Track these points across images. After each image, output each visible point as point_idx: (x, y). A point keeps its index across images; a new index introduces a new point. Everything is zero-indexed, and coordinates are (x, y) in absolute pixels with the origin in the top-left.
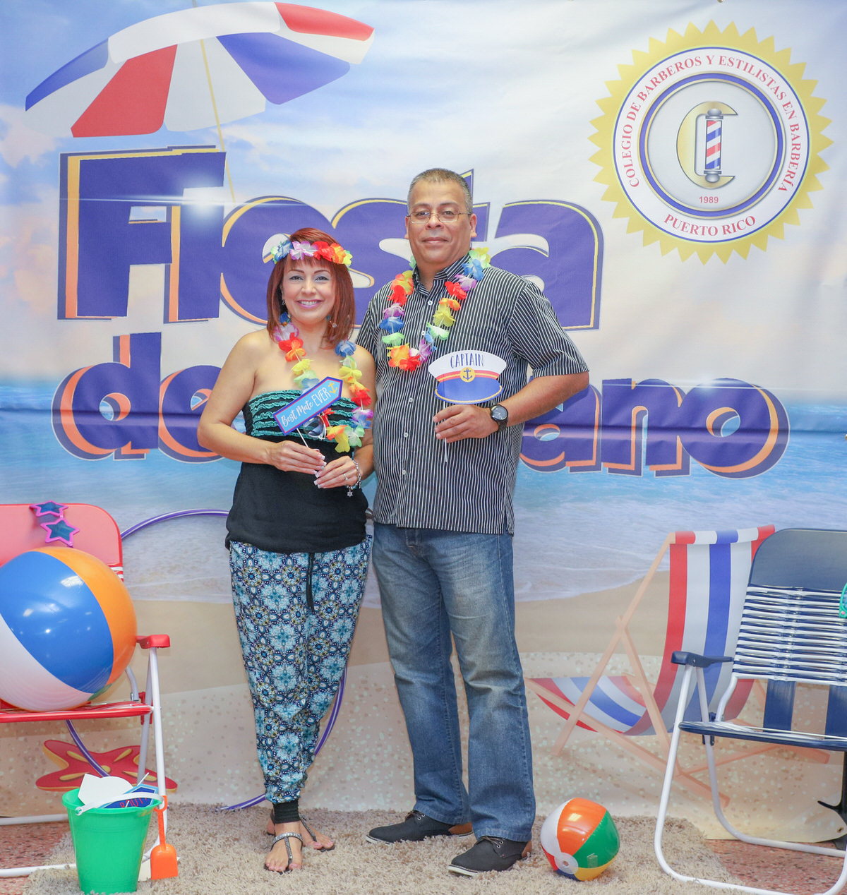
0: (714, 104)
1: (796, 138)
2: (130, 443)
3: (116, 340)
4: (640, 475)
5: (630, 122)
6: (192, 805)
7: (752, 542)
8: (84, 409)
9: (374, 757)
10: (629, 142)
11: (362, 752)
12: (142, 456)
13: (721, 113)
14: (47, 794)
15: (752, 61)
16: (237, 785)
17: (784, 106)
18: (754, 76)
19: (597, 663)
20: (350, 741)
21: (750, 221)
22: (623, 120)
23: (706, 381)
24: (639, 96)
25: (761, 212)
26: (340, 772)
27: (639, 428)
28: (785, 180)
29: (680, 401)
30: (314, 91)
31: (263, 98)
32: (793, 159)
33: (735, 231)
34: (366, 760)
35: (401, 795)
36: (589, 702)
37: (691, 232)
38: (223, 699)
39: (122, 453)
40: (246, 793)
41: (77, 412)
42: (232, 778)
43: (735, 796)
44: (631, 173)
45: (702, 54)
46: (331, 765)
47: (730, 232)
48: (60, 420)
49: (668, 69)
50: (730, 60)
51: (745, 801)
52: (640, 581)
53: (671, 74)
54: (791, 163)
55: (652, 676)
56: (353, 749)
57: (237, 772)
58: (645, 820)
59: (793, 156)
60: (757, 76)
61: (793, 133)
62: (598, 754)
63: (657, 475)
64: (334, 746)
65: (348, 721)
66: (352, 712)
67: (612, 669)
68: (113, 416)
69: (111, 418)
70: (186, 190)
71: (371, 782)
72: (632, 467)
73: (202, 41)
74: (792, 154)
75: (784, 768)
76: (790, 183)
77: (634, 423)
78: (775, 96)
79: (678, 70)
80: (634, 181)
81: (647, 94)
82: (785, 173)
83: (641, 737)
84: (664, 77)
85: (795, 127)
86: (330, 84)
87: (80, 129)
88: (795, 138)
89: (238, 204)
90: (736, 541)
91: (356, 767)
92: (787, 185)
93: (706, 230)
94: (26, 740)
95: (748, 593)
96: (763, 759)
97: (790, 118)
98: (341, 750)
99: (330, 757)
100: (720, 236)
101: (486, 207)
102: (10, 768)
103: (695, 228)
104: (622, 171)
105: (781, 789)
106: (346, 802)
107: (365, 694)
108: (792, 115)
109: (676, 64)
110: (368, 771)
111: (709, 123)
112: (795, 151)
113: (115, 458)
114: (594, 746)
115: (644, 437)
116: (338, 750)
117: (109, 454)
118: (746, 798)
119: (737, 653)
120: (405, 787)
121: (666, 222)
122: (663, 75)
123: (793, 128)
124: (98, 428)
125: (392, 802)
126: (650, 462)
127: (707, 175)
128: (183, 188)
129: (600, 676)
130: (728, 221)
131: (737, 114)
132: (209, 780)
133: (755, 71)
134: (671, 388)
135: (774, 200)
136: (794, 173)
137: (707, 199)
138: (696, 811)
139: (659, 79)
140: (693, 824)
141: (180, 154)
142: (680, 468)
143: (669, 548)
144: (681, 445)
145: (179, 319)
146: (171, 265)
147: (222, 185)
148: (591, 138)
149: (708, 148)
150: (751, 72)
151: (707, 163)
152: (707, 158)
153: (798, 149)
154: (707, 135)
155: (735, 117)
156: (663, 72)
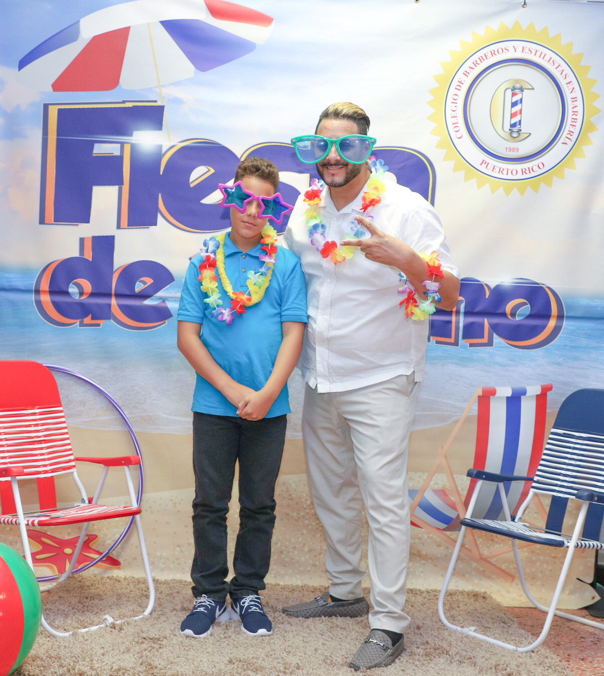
0: (517, 81)
2: (90, 315)
3: (82, 240)
4: (458, 346)
5: (457, 92)
6: (133, 577)
7: (537, 396)
8: (57, 290)
10: (456, 107)
12: (99, 325)
13: (522, 87)
15: (545, 51)
16: (164, 563)
17: (567, 84)
18: (546, 62)
19: (424, 480)
21: (541, 166)
22: (452, 91)
23: (507, 279)
24: (464, 73)
25: (549, 159)
27: (458, 313)
28: (566, 137)
29: (488, 294)
30: (229, 63)
32: (572, 122)
33: (530, 172)
35: (282, 572)
36: (418, 507)
37: (499, 173)
38: (155, 502)
39: (84, 323)
40: (171, 570)
41: (52, 292)
42: (161, 558)
43: (518, 575)
44: (457, 129)
45: (509, 45)
47: (526, 173)
48: (40, 298)
49: (485, 55)
50: (529, 50)
52: (456, 422)
53: (487, 58)
54: (571, 125)
55: (463, 489)
57: (164, 554)
58: (458, 592)
59: (573, 120)
60: (548, 62)
61: (573, 103)
62: (423, 544)
63: (470, 347)
67: (435, 484)
68: (78, 295)
69: (77, 297)
70: (135, 133)
72: (452, 340)
73: (148, 24)
74: (572, 119)
75: (553, 555)
76: (570, 139)
78: (561, 76)
79: (493, 56)
80: (459, 135)
81: (470, 72)
82: (566, 132)
83: (453, 532)
84: (482, 60)
85: (574, 99)
86: (241, 58)
87: (59, 85)
88: (574, 107)
89: (172, 144)
90: (526, 395)
92: (568, 141)
93: (510, 172)
96: (539, 549)
97: (571, 92)
100: (520, 176)
104: (451, 127)
105: (551, 570)
108: (573, 90)
109: (491, 52)
111: (514, 95)
112: (574, 117)
113: (80, 326)
114: (420, 539)
115: (462, 320)
117: (75, 323)
118: (527, 577)
120: (285, 566)
121: (481, 164)
123: (573, 100)
124: (67, 303)
125: (275, 577)
126: (464, 337)
127: (511, 132)
128: (133, 131)
129: (426, 488)
130: (526, 165)
131: (533, 89)
133: (547, 58)
134: (482, 284)
135: (558, 151)
136: (573, 132)
137: (511, 150)
138: (491, 586)
139: (479, 62)
140: (491, 595)
141: (131, 106)
142: (486, 341)
143: (477, 398)
144: (488, 324)
145: (128, 226)
146: (123, 187)
147: (160, 129)
148: (429, 103)
149: (512, 112)
150: (545, 58)
151: (512, 123)
152: (512, 119)
153: (576, 115)
154: (512, 103)
155: (531, 90)
156: (482, 57)
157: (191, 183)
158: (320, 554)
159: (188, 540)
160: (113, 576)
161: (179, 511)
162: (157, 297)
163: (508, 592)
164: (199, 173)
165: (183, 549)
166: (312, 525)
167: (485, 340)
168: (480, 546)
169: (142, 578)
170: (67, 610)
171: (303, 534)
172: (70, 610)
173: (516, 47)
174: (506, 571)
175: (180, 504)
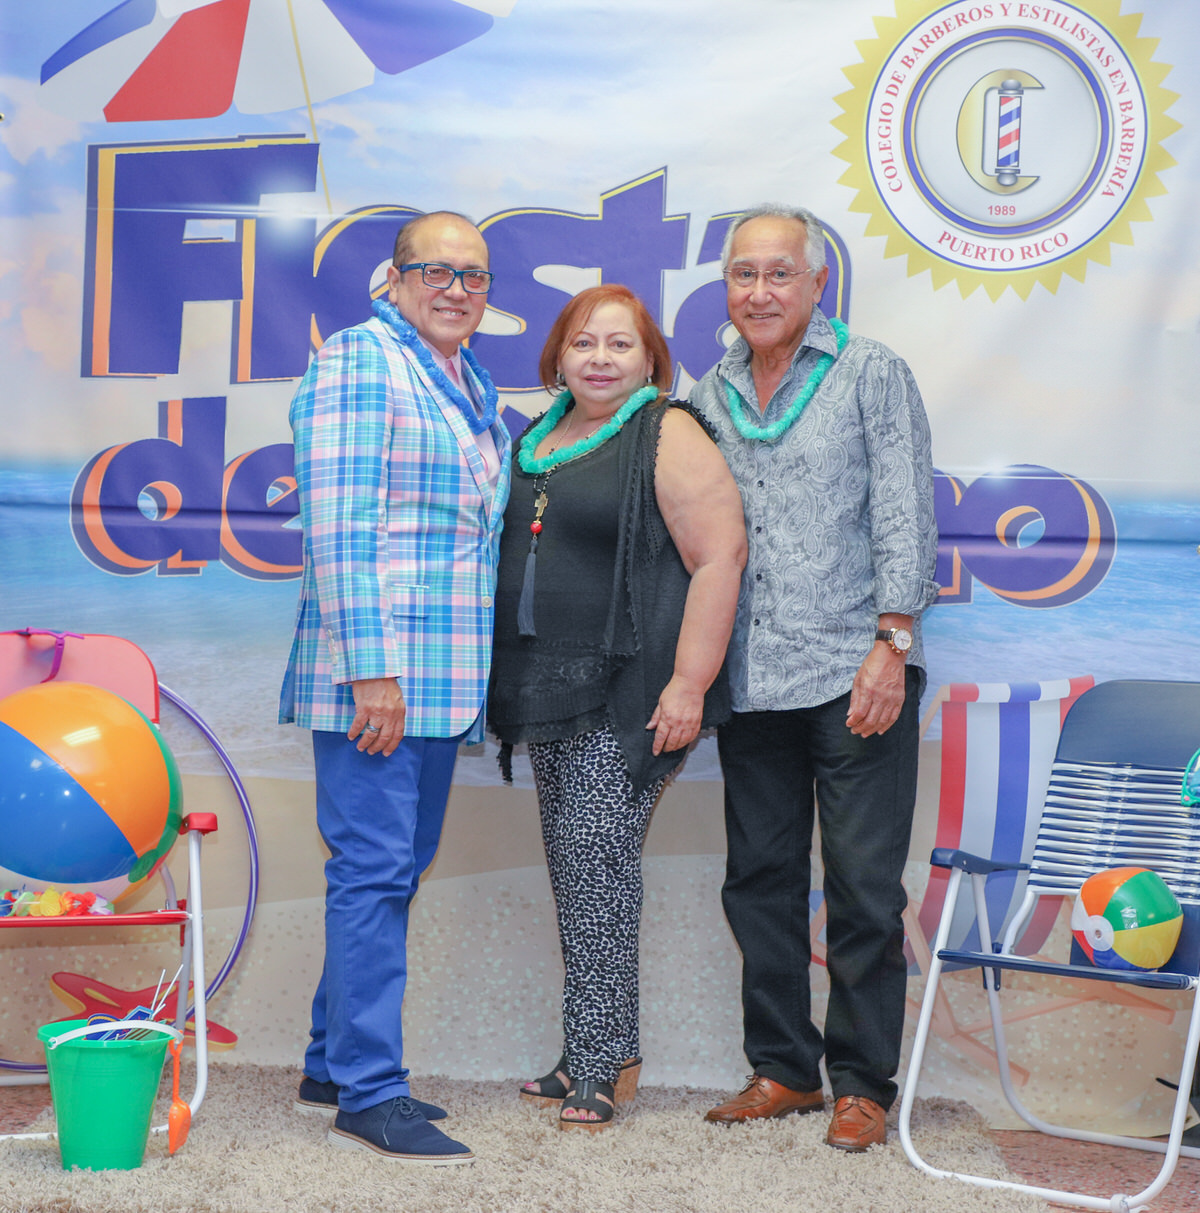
0: (1010, 73)
1: (1128, 120)
2: (180, 552)
3: (163, 407)
5: (890, 99)
6: (255, 1066)
7: (1062, 700)
8: (116, 504)
9: (518, 1003)
10: (888, 128)
11: (500, 996)
12: (196, 571)
13: (1019, 85)
15: (1065, 11)
17: (1111, 75)
18: (1068, 33)
20: (484, 980)
21: (1061, 240)
22: (881, 97)
23: (996, 468)
24: (903, 62)
25: (1078, 226)
26: (468, 1023)
28: (1111, 181)
29: (959, 496)
30: (443, 56)
31: (372, 66)
32: (1123, 150)
33: (1038, 254)
34: (506, 1007)
37: (976, 257)
38: (306, 917)
39: (169, 566)
41: (105, 508)
43: (1036, 1069)
44: (891, 172)
45: (993, 2)
46: (457, 1013)
47: (1031, 256)
48: (83, 519)
49: (944, 23)
50: (1034, 10)
51: (1051, 1078)
53: (949, 31)
54: (1121, 156)
55: (915, 890)
56: (487, 991)
59: (1124, 147)
60: (1073, 33)
61: (1124, 113)
64: (461, 986)
65: (482, 951)
66: (487, 938)
68: (157, 514)
69: (154, 517)
70: (263, 197)
71: (513, 1038)
74: (1123, 144)
75: (1108, 1029)
76: (1119, 185)
78: (1098, 61)
79: (960, 25)
80: (895, 184)
81: (915, 59)
82: (1111, 170)
84: (939, 34)
86: (465, 46)
87: (118, 109)
89: (335, 217)
90: (1038, 698)
91: (492, 1017)
92: (1114, 188)
93: (998, 254)
94: (26, 972)
95: (1055, 772)
96: (1077, 1016)
97: (1120, 92)
98: (470, 992)
99: (455, 1002)
100: (1018, 262)
101: (684, 220)
102: (4, 1011)
104: (879, 169)
105: (1103, 1060)
106: (477, 1067)
107: (507, 911)
108: (1123, 87)
109: (956, 17)
110: (509, 1024)
111: (1003, 101)
112: (1127, 140)
113: (159, 574)
116: (466, 992)
117: (151, 567)
118: (1052, 1073)
119: (1035, 858)
121: (940, 241)
122: (937, 32)
123: (1124, 107)
124: (135, 530)
127: (1000, 174)
128: (260, 194)
130: (1029, 241)
131: (1043, 88)
132: (282, 1031)
133: (1070, 25)
134: (947, 478)
135: (1097, 208)
136: (1125, 171)
137: (999, 210)
138: (980, 1091)
139: (932, 37)
141: (256, 146)
142: (957, 593)
143: (941, 707)
144: (960, 559)
145: (252, 378)
146: (242, 301)
147: (312, 188)
148: (834, 122)
149: (1001, 136)
150: (1065, 26)
151: (1000, 158)
152: (1000, 150)
153: (1131, 137)
154: (1000, 118)
155: (1040, 91)
156: (938, 27)
157: (373, 291)
167: (955, 590)
168: (955, 1007)
173: (1006, 6)
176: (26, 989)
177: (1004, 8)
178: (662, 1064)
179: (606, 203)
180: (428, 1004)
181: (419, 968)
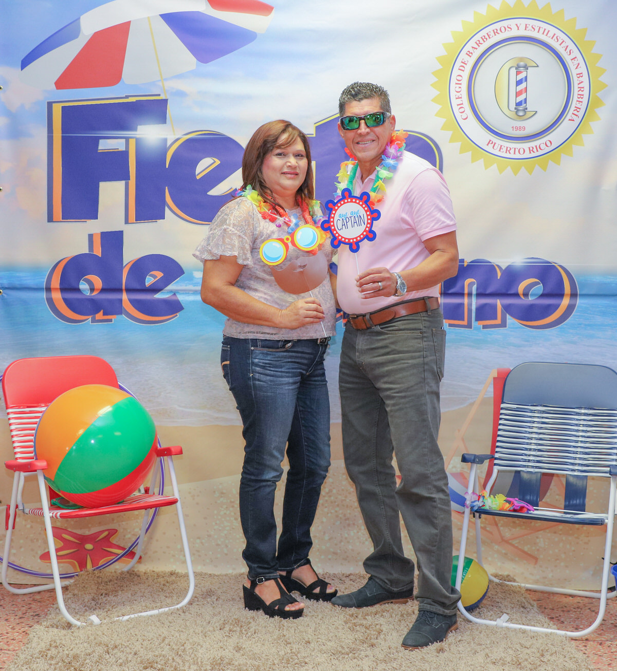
0: (521, 59)
1: (581, 83)
2: (102, 312)
3: (91, 237)
4: (471, 328)
5: (461, 73)
6: (154, 571)
8: (68, 287)
10: (460, 87)
12: (110, 320)
13: (526, 65)
14: (47, 566)
15: (548, 27)
17: (572, 60)
18: (550, 39)
21: (548, 144)
22: (456, 72)
23: (518, 259)
24: (467, 54)
25: (556, 136)
27: (470, 295)
28: (573, 114)
29: (499, 274)
30: (231, 54)
31: (195, 59)
32: (579, 98)
33: (537, 151)
37: (506, 152)
39: (96, 319)
41: (63, 290)
44: (462, 110)
45: (512, 23)
47: (534, 152)
48: (51, 296)
49: (487, 34)
51: (549, 561)
52: (472, 404)
53: (490, 38)
54: (577, 101)
55: (481, 472)
59: (579, 96)
60: (552, 38)
61: (578, 79)
63: (483, 328)
67: (453, 468)
68: (89, 292)
70: (139, 127)
72: (465, 323)
73: (148, 18)
74: (578, 95)
75: (576, 536)
76: (577, 115)
77: (466, 291)
78: (565, 52)
79: (495, 35)
80: (464, 116)
81: (473, 52)
82: (573, 108)
84: (485, 40)
85: (580, 75)
86: (243, 48)
87: (62, 83)
89: (177, 137)
92: (574, 117)
93: (517, 151)
94: (32, 527)
96: (561, 530)
97: (576, 68)
100: (527, 155)
102: (21, 547)
103: (509, 149)
104: (456, 109)
105: (574, 551)
108: (578, 66)
109: (494, 31)
111: (518, 73)
112: (580, 93)
113: (92, 322)
115: (475, 302)
117: (87, 319)
118: (549, 558)
121: (488, 145)
123: (579, 76)
124: (78, 300)
126: (478, 319)
127: (517, 110)
128: (137, 125)
130: (533, 144)
131: (538, 66)
132: (164, 553)
133: (551, 34)
134: (493, 265)
135: (566, 127)
136: (580, 109)
137: (517, 128)
138: (514, 568)
139: (481, 41)
140: (515, 578)
141: (135, 101)
142: (500, 323)
143: (493, 380)
144: (501, 306)
145: (136, 221)
146: (130, 181)
147: (165, 123)
148: (432, 85)
149: (517, 91)
150: (548, 35)
151: (517, 102)
152: (517, 98)
153: (582, 91)
154: (517, 82)
155: (537, 68)
156: (484, 36)
157: (198, 175)
158: (341, 541)
159: (208, 531)
160: (133, 571)
161: (197, 504)
162: (166, 290)
163: (532, 574)
164: (205, 165)
165: (203, 541)
166: (331, 513)
167: (498, 321)
168: (502, 528)
169: (162, 572)
170: (78, 608)
171: (322, 522)
172: (81, 608)
173: (519, 25)
174: (529, 552)
175: (198, 496)
176: (31, 536)
177: (517, 26)
178: (356, 561)
179: (317, 128)
180: (238, 536)
181: (233, 519)
